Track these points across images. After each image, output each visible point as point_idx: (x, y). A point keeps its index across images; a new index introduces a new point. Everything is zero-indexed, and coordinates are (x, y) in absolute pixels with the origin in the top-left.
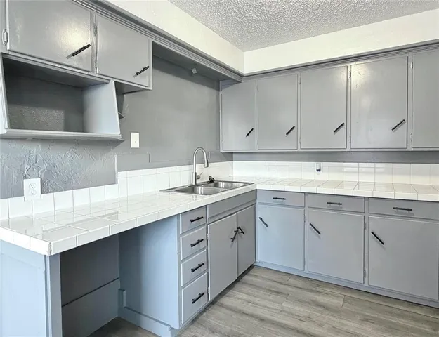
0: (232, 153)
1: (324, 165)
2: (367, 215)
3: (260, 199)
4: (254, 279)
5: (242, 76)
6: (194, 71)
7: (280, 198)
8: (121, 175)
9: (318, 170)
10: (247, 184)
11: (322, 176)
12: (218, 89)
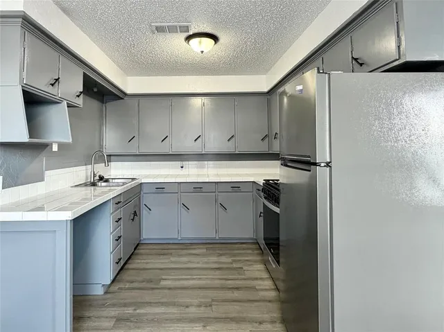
0: (110, 155)
1: (185, 163)
2: (217, 193)
3: (145, 190)
4: (141, 251)
5: (125, 94)
6: (95, 90)
7: (160, 188)
8: (47, 173)
9: (182, 167)
10: (133, 179)
11: (184, 171)
12: (102, 102)
